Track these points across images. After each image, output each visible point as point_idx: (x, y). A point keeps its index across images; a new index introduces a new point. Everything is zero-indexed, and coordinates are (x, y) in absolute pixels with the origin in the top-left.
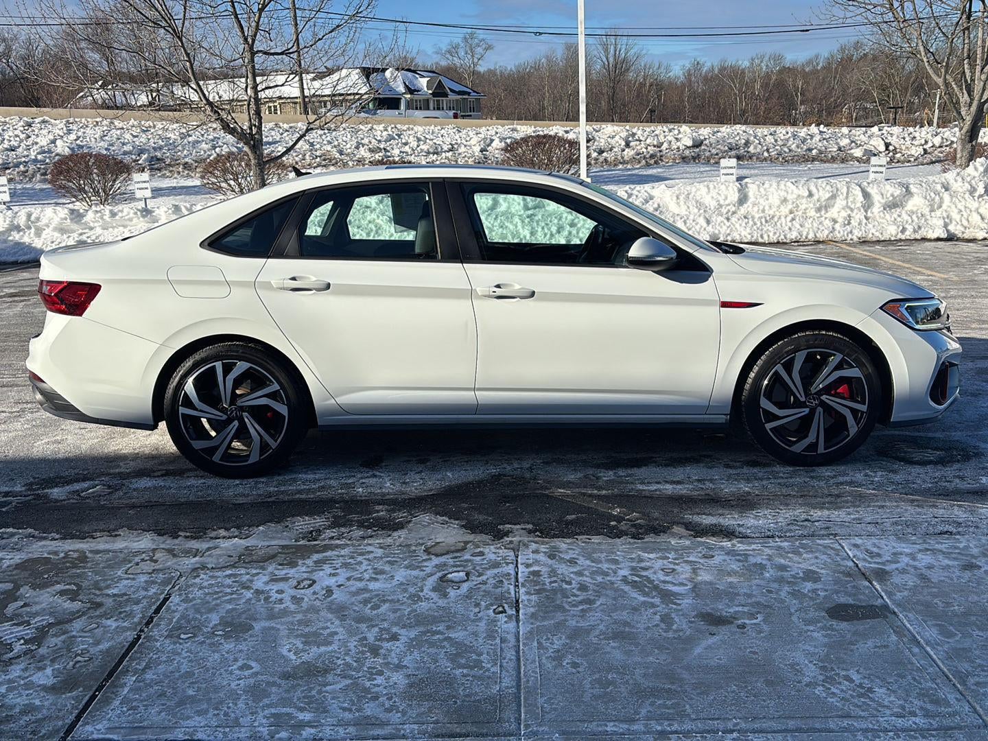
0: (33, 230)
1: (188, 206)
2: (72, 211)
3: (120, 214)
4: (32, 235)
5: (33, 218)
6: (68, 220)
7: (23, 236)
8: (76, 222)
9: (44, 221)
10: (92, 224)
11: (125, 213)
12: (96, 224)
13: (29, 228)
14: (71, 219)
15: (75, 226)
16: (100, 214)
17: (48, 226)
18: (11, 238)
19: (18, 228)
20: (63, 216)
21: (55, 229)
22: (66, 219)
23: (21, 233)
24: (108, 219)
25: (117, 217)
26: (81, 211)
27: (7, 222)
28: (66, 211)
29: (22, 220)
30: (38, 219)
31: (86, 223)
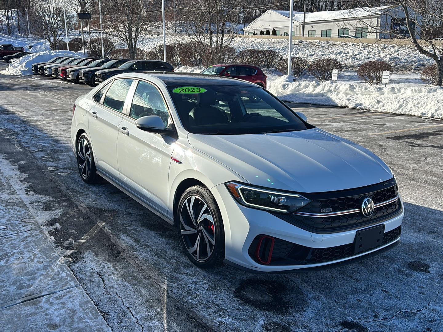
0: (336, 92)
1: (399, 88)
2: (351, 86)
3: (369, 89)
4: (335, 95)
5: (337, 88)
6: (348, 90)
7: (332, 95)
8: (351, 91)
9: (341, 89)
10: (357, 92)
11: (371, 89)
12: (359, 93)
13: (335, 91)
14: (350, 89)
15: (351, 93)
16: (360, 88)
17: (341, 91)
18: (328, 95)
19: (331, 91)
20: (347, 88)
21: (343, 93)
22: (348, 89)
23: (332, 93)
24: (363, 91)
25: (367, 90)
26: (355, 86)
27: (328, 88)
28: (349, 86)
29: (332, 88)
30: (339, 88)
31: (355, 92)
